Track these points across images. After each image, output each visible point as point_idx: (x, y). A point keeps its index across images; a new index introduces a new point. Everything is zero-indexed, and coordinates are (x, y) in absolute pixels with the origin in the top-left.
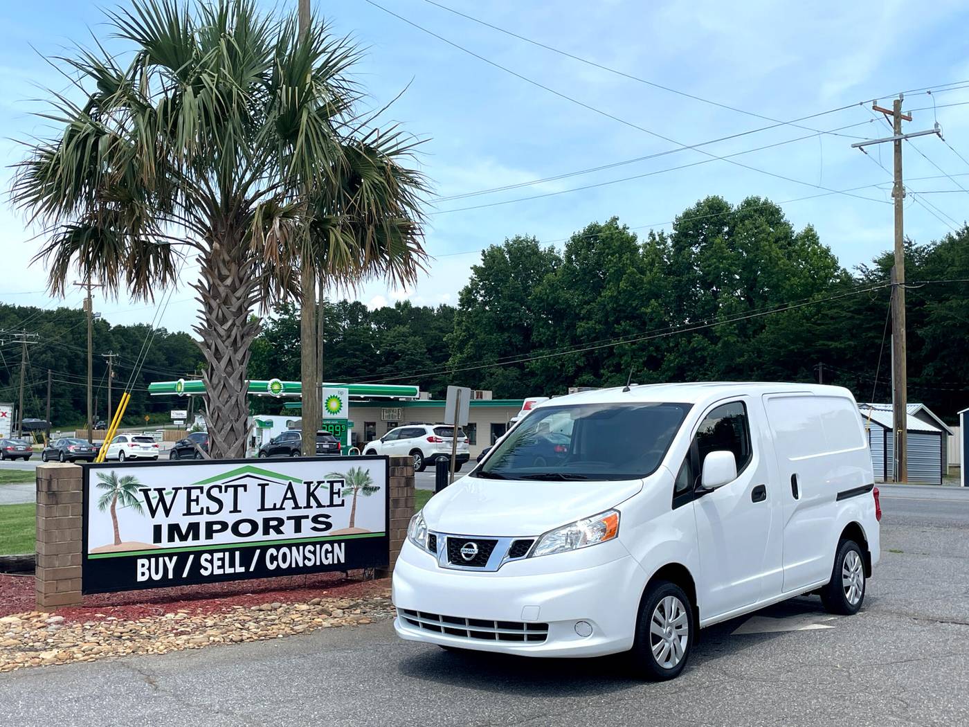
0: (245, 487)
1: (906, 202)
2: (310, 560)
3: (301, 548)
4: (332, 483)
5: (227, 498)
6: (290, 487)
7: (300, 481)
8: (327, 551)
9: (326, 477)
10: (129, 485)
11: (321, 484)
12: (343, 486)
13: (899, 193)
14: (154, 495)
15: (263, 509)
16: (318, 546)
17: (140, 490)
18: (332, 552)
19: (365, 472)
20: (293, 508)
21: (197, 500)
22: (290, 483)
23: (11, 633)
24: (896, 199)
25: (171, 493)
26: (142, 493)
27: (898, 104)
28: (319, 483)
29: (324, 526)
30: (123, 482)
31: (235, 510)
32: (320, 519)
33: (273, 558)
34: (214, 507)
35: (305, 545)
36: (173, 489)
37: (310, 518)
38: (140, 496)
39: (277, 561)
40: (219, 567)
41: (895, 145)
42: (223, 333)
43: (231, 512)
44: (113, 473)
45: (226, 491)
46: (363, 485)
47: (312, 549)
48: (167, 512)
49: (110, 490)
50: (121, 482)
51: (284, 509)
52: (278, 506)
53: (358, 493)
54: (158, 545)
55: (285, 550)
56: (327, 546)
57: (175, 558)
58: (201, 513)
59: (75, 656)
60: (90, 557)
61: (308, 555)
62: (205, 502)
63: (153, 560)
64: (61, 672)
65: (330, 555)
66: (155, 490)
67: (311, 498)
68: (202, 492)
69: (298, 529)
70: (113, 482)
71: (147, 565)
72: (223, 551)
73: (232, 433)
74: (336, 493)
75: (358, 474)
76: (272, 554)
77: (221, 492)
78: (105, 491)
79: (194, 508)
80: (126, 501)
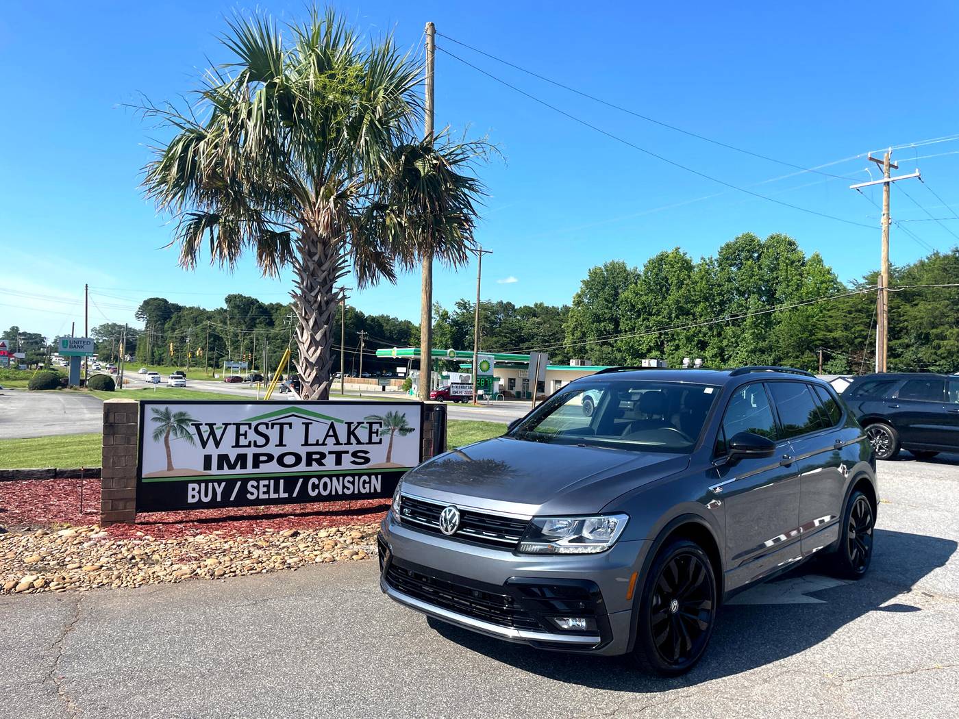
0: (290, 424)
2: (348, 489)
3: (341, 478)
4: (371, 424)
5: (274, 434)
6: (332, 426)
7: (341, 421)
8: (365, 482)
9: (365, 418)
10: (182, 420)
11: (361, 425)
12: (381, 427)
14: (205, 430)
15: (306, 444)
16: (357, 478)
17: (192, 424)
18: (370, 482)
19: (402, 415)
20: (334, 444)
21: (245, 435)
22: (332, 423)
25: (222, 427)
26: (194, 427)
28: (359, 423)
29: (363, 461)
30: (177, 417)
31: (281, 444)
32: (359, 454)
33: (315, 487)
34: (261, 441)
35: (344, 476)
36: (223, 424)
37: (350, 453)
38: (192, 430)
39: (319, 489)
40: (264, 493)
43: (276, 446)
44: (167, 409)
45: (272, 428)
46: (399, 426)
47: (351, 479)
48: (217, 444)
49: (164, 423)
50: (174, 416)
51: (326, 445)
52: (321, 442)
53: (395, 433)
54: (209, 472)
55: (326, 479)
56: (365, 478)
57: (223, 484)
58: (249, 445)
60: (144, 481)
61: (347, 484)
62: (252, 436)
63: (203, 485)
65: (367, 486)
66: (206, 424)
67: (352, 436)
68: (250, 428)
69: (338, 462)
70: (167, 416)
71: (197, 489)
72: (269, 479)
74: (374, 433)
75: (395, 417)
76: (314, 483)
77: (267, 428)
78: (159, 424)
79: (243, 441)
80: (179, 433)
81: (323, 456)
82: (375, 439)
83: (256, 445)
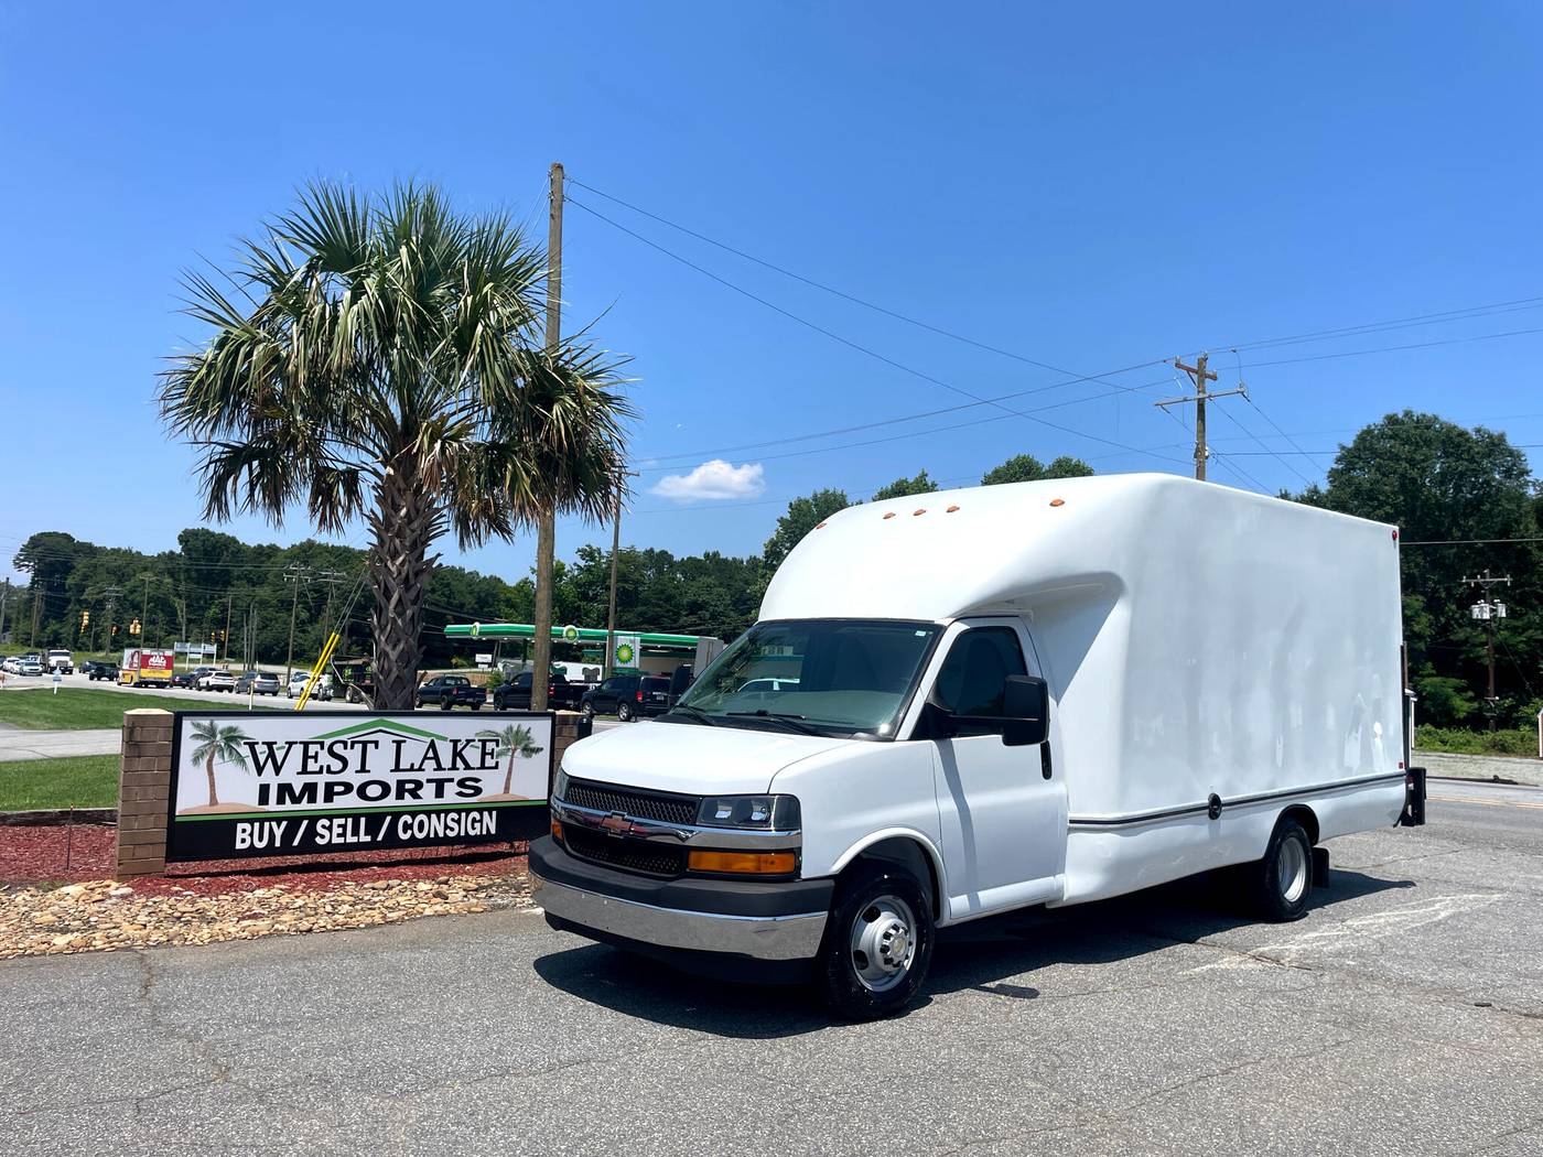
0: (376, 743)
2: (452, 829)
3: (443, 815)
4: (484, 742)
5: (353, 756)
6: (432, 745)
7: (445, 739)
8: (474, 820)
9: (477, 734)
10: (232, 737)
11: (471, 743)
12: (497, 746)
13: (1200, 454)
14: (262, 750)
15: (397, 769)
16: (463, 814)
18: (481, 821)
19: (526, 730)
20: (435, 770)
21: (315, 757)
22: (433, 741)
23: (55, 908)
25: (284, 747)
26: (247, 746)
27: (1202, 363)
28: (468, 741)
29: (472, 791)
30: (224, 733)
31: (363, 770)
32: (467, 783)
33: (407, 827)
34: (337, 765)
35: (447, 812)
36: (287, 743)
37: (456, 781)
38: (245, 751)
39: (412, 829)
40: (339, 835)
41: (1199, 405)
43: (357, 772)
44: (212, 723)
45: (352, 748)
46: (522, 745)
48: (277, 770)
49: (207, 742)
50: (221, 733)
51: (423, 770)
52: (416, 767)
53: (516, 754)
54: (265, 808)
55: (422, 817)
56: (475, 815)
57: (284, 824)
58: (320, 772)
60: (177, 819)
61: (450, 824)
62: (325, 759)
63: (257, 825)
65: (477, 825)
66: (263, 743)
67: (458, 758)
68: (322, 748)
69: (439, 793)
70: (212, 732)
71: (249, 831)
72: (346, 816)
74: (488, 754)
75: (517, 732)
76: (406, 822)
77: (345, 748)
78: (201, 743)
79: (312, 767)
80: (226, 755)
81: (419, 785)
82: (489, 762)
83: (329, 771)
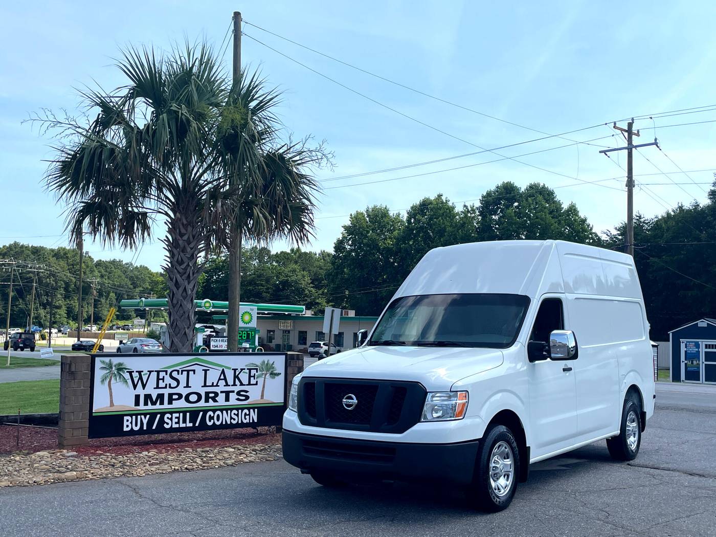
1: (635, 190)
13: (630, 184)
23: (44, 462)
24: (628, 189)
27: (630, 125)
41: (628, 152)
42: (181, 271)
59: (87, 476)
64: (78, 486)
73: (185, 336)
